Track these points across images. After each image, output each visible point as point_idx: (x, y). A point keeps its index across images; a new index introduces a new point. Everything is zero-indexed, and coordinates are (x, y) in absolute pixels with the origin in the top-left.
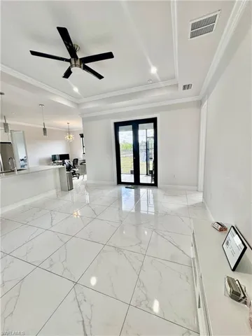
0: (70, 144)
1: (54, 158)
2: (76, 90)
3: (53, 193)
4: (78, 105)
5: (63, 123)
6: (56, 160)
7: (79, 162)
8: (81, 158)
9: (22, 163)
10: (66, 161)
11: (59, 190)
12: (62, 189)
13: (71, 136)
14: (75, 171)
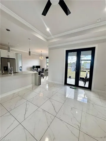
0: (41, 61)
1: (34, 67)
2: (48, 29)
3: (31, 86)
4: (48, 40)
5: (39, 51)
6: (34, 68)
7: (44, 70)
8: (45, 68)
9: (20, 68)
10: (38, 69)
11: (34, 84)
12: (36, 84)
13: (42, 57)
14: (42, 74)
